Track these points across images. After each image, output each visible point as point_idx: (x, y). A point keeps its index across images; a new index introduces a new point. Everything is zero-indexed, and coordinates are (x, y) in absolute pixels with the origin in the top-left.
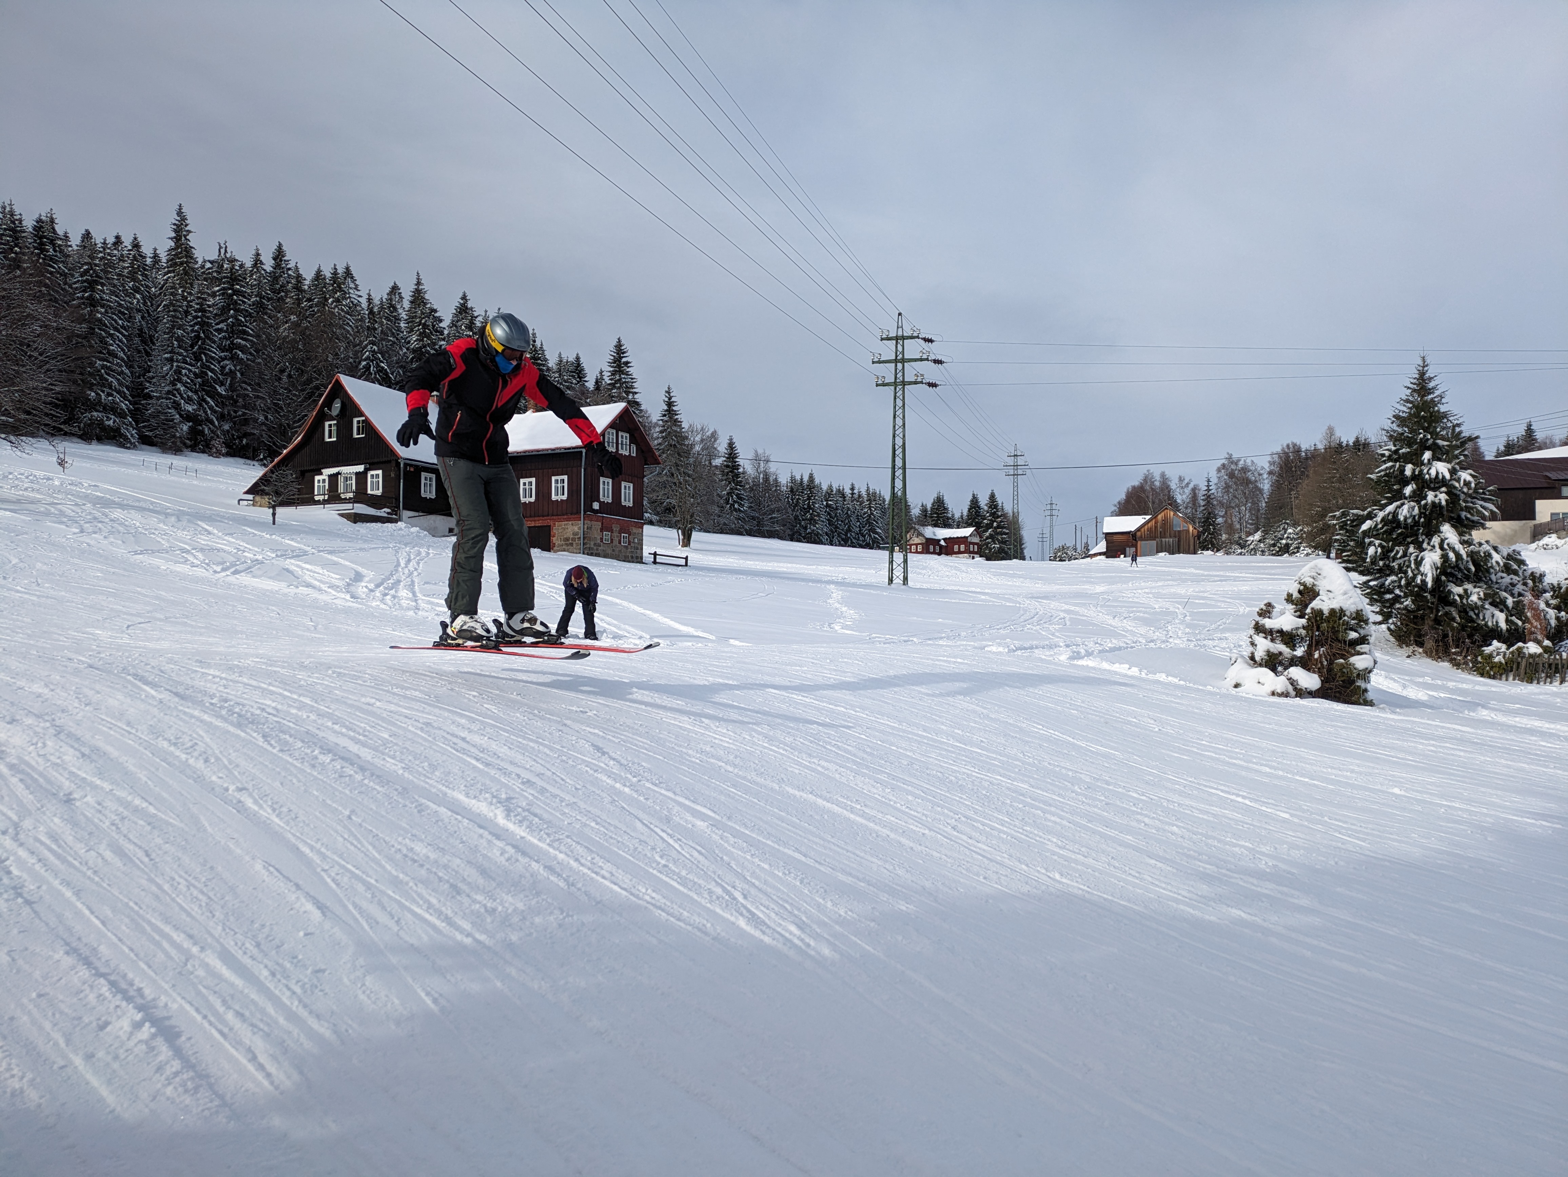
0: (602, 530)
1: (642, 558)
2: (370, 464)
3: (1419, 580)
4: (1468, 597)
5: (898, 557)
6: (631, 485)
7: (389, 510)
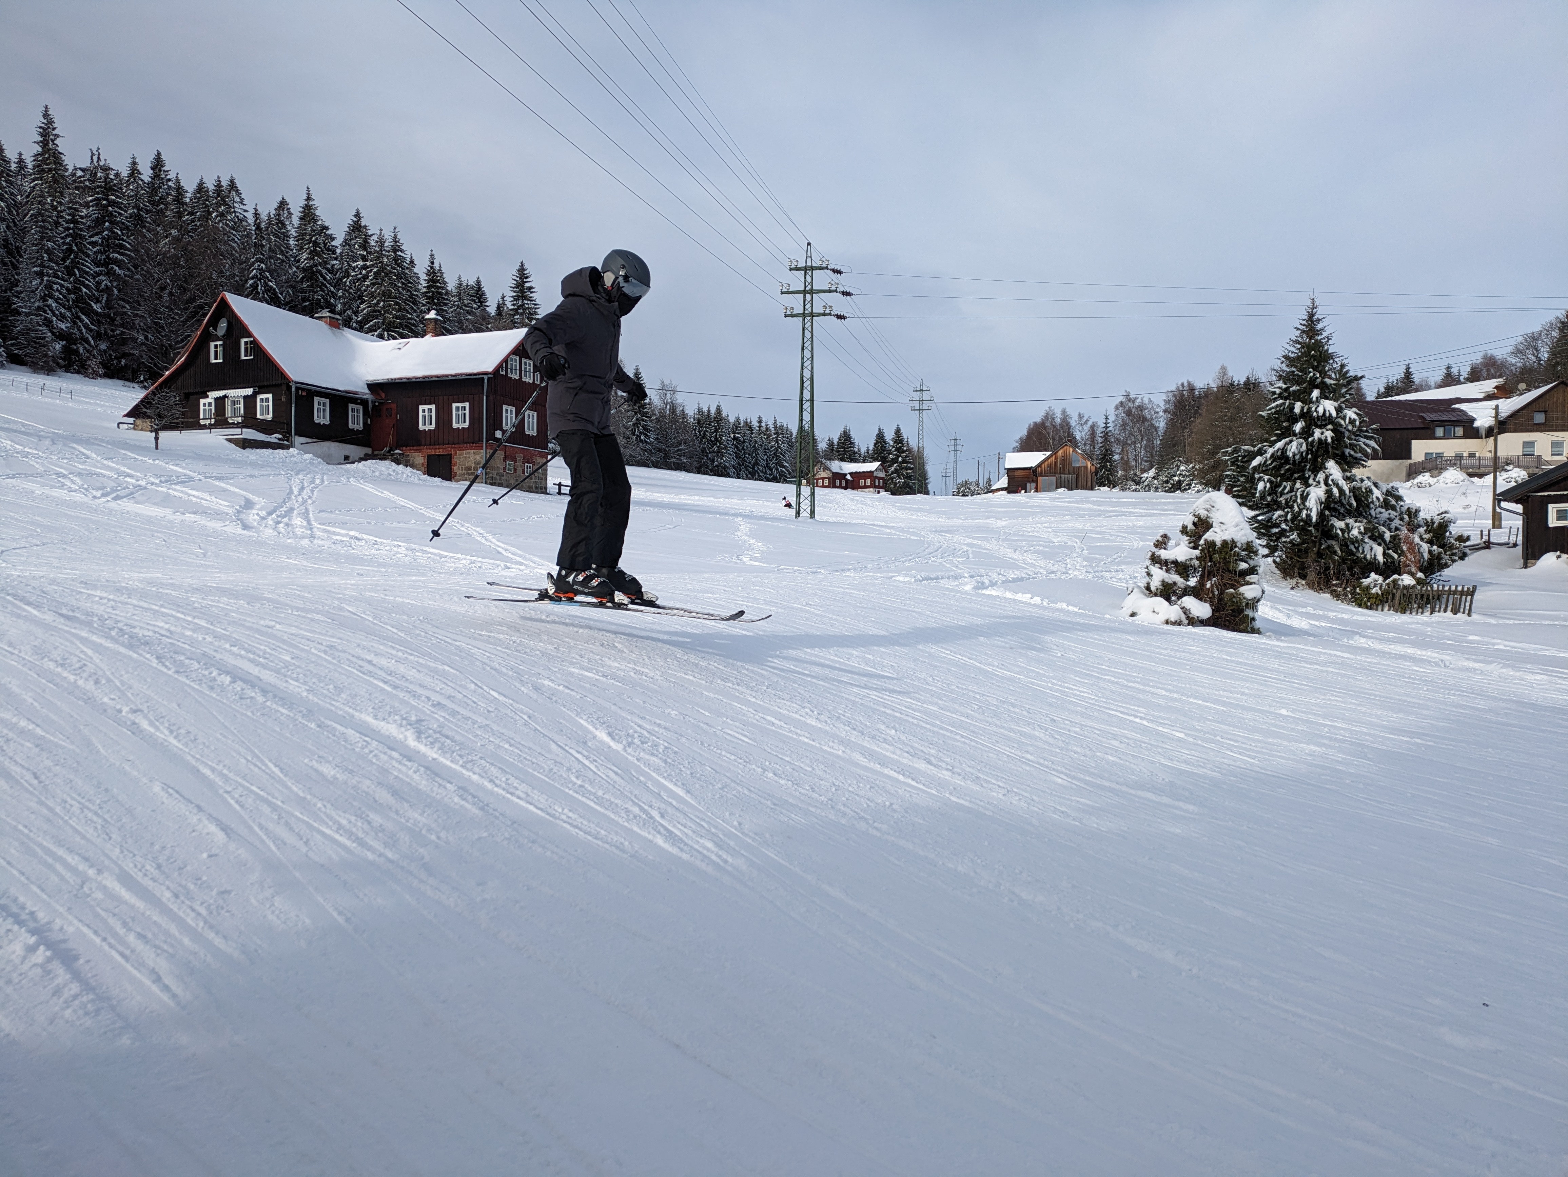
0: (505, 460)
1: (546, 488)
2: (259, 387)
3: (1304, 514)
4: (1350, 531)
5: (806, 490)
6: (535, 414)
7: (280, 436)
